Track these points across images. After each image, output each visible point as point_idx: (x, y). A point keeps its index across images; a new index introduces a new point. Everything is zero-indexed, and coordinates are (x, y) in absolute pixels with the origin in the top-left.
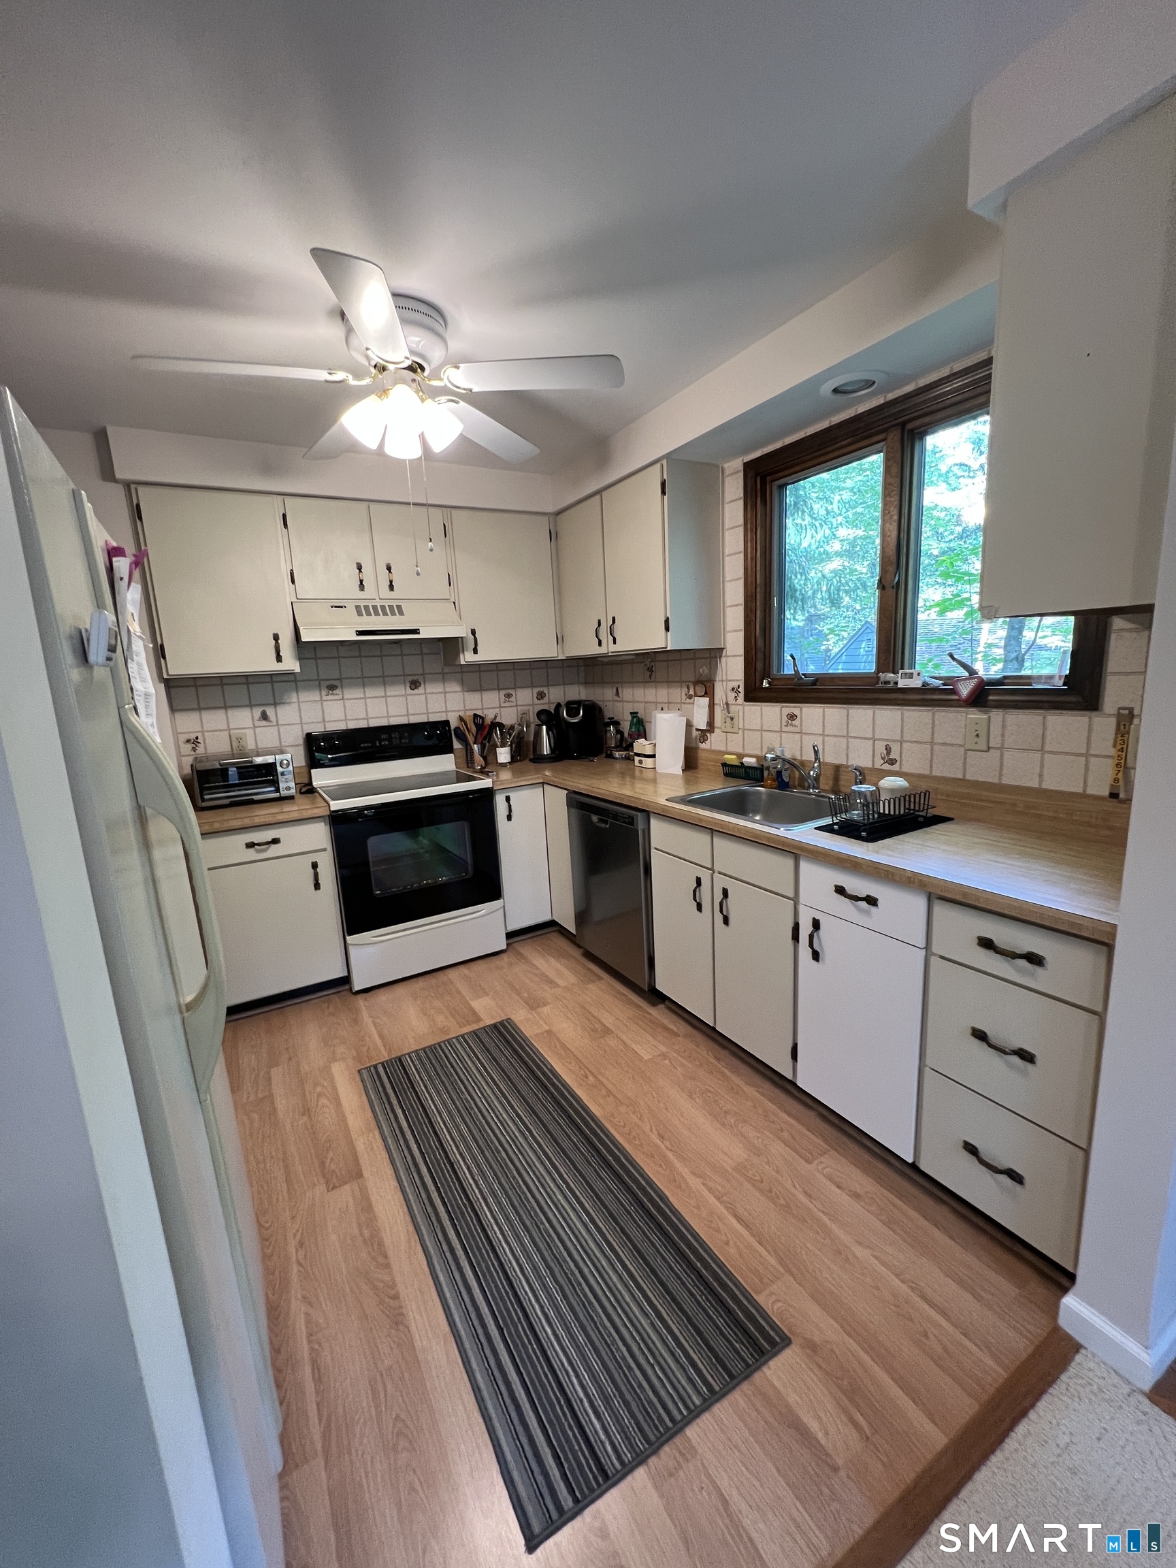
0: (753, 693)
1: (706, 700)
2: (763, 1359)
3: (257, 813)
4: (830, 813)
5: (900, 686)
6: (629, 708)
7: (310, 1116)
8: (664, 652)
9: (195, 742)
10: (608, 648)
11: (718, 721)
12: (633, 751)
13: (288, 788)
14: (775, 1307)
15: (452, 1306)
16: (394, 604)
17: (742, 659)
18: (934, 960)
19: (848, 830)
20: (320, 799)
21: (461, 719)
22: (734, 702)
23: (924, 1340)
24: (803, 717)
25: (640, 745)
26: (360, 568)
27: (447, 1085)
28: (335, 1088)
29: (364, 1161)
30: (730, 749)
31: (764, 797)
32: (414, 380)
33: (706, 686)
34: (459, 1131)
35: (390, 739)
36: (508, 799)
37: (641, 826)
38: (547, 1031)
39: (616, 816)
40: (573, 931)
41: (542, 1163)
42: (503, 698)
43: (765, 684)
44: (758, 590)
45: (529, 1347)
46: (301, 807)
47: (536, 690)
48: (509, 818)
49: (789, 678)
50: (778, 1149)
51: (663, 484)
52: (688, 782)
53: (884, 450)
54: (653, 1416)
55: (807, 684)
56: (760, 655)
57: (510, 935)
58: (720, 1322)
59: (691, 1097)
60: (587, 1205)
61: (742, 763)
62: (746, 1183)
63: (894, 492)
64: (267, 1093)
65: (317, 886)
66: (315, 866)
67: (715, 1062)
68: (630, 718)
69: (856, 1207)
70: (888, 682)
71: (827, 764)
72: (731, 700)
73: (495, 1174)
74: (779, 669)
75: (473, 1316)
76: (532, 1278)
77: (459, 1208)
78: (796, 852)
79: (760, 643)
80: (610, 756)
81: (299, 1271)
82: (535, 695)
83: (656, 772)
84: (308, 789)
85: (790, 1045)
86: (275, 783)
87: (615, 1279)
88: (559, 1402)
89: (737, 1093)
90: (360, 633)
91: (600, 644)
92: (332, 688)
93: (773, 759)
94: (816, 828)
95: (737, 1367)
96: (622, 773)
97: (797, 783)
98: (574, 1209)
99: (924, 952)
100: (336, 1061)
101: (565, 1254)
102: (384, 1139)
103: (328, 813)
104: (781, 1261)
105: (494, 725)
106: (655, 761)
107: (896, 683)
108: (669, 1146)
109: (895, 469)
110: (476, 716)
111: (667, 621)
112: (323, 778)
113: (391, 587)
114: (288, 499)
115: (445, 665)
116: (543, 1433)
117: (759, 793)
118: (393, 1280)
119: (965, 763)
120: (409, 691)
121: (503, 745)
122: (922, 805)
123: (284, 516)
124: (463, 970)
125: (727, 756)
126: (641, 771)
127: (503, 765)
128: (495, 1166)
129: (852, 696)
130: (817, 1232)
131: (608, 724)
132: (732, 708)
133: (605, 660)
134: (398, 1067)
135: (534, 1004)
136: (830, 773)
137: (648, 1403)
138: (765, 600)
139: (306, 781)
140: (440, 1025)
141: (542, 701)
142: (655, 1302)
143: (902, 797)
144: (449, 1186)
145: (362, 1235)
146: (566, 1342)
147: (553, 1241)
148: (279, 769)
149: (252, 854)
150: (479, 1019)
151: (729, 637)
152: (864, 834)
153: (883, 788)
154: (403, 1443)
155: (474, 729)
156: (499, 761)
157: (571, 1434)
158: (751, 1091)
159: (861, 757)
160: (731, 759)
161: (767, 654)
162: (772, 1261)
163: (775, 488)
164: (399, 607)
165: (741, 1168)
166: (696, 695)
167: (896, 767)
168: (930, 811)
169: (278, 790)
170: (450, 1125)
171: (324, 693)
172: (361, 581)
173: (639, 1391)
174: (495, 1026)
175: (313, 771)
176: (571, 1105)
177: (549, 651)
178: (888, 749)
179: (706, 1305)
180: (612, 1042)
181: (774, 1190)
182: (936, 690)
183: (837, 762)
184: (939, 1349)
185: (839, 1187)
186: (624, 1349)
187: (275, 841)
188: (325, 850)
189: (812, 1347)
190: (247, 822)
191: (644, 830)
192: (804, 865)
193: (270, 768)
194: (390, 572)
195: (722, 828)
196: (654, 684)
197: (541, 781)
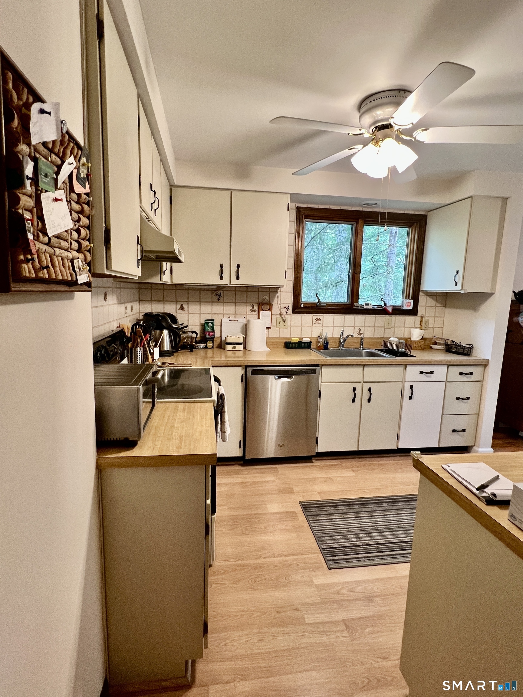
0: (297, 310)
1: (268, 313)
10: (230, 282)
18: (448, 384)
22: (285, 313)
24: (324, 319)
30: (282, 336)
33: (267, 306)
43: (302, 306)
49: (315, 303)
51: (288, 206)
55: (323, 306)
78: (406, 364)
91: (221, 279)
99: (445, 382)
119: (384, 332)
126: (234, 353)
132: (284, 316)
160: (295, 340)
161: (301, 292)
166: (262, 310)
178: (360, 330)
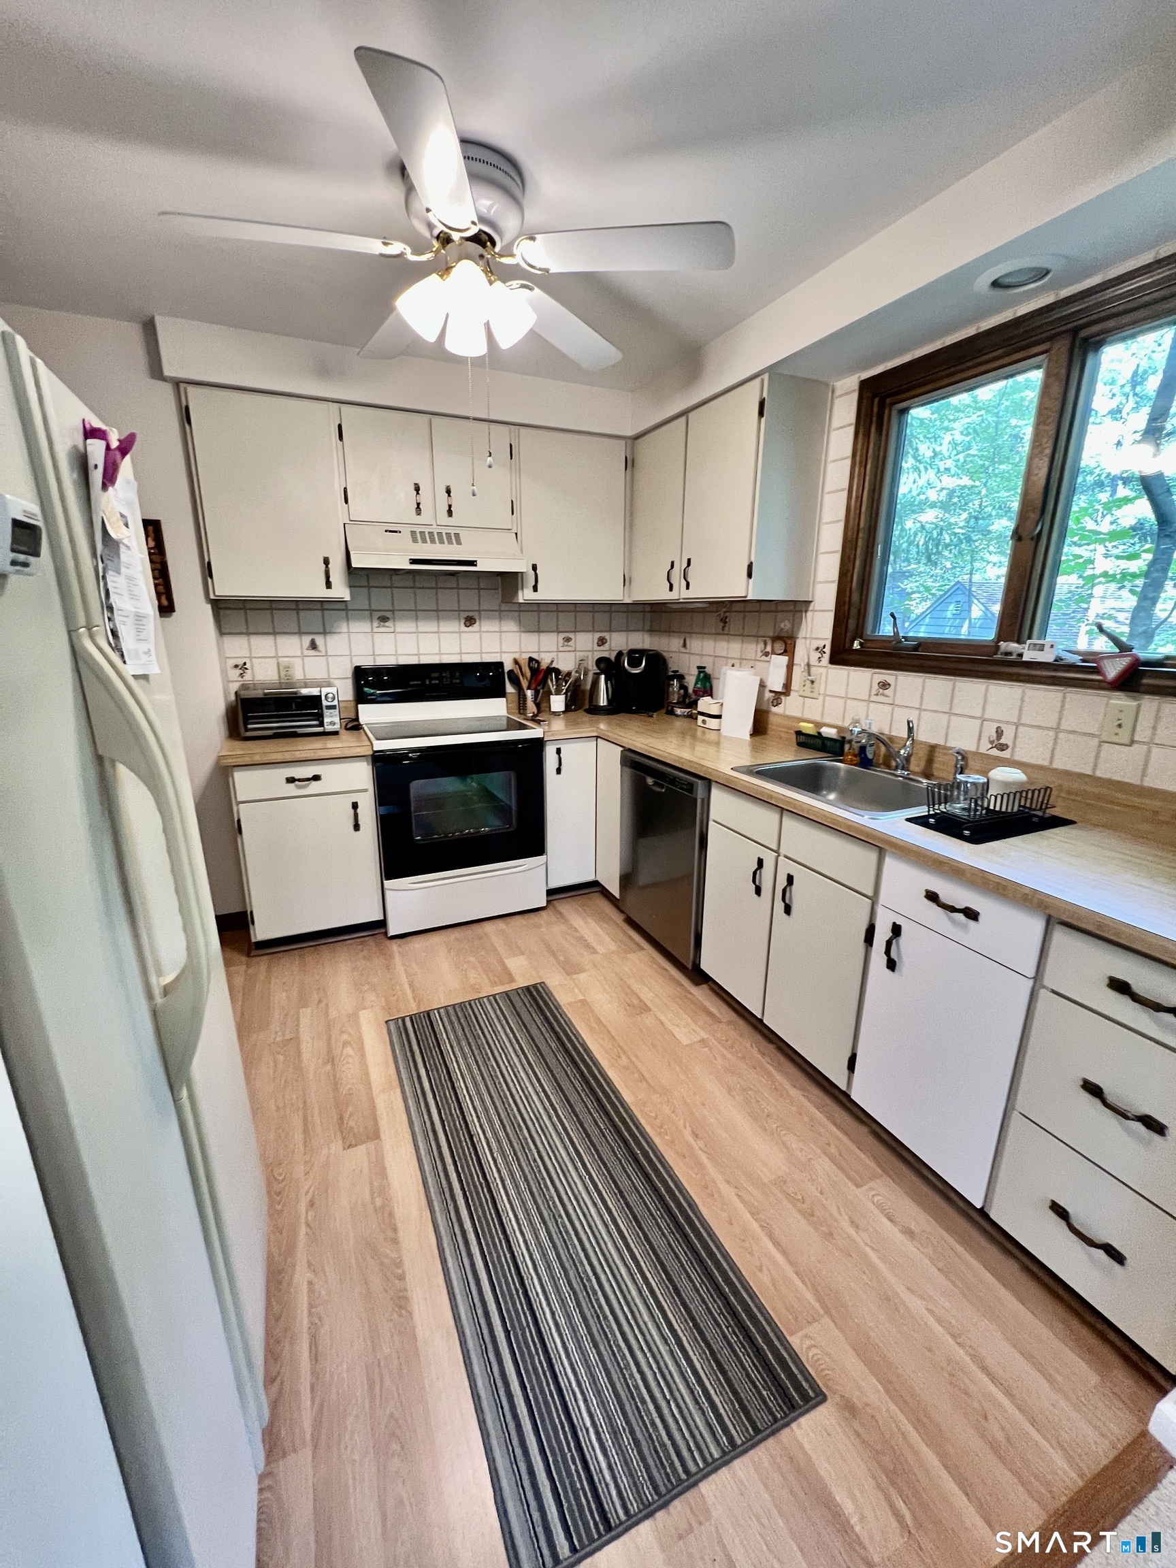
0: (841, 654)
1: (784, 659)
2: (793, 1415)
3: (299, 748)
4: (926, 801)
5: (1025, 658)
6: (696, 662)
7: (333, 1065)
8: (744, 602)
9: (244, 667)
10: (680, 593)
11: (795, 685)
12: (696, 709)
13: (333, 723)
14: (811, 1355)
15: (459, 1297)
16: (452, 531)
17: (832, 615)
18: (1043, 994)
19: (946, 825)
20: (365, 738)
21: (516, 662)
22: (817, 664)
23: (983, 1422)
24: (898, 686)
25: (705, 704)
26: (417, 489)
27: (474, 1048)
28: (361, 1039)
29: (383, 1124)
30: (806, 716)
31: (842, 773)
32: (482, 256)
33: (786, 643)
34: (482, 1101)
35: (440, 678)
36: (559, 751)
37: (700, 793)
38: (581, 1001)
39: (674, 781)
40: (617, 896)
41: (565, 1148)
42: (561, 641)
43: (856, 645)
44: (861, 535)
45: (536, 1358)
46: (346, 743)
47: (597, 635)
48: (559, 771)
49: (886, 640)
50: (823, 1165)
51: (762, 404)
52: (755, 749)
53: (1045, 366)
54: (665, 1462)
55: (907, 648)
56: (854, 611)
57: (550, 892)
58: (747, 1363)
59: (729, 1093)
60: (609, 1203)
61: (819, 733)
62: (785, 1202)
63: (1050, 420)
64: (292, 1036)
65: (357, 827)
66: (355, 806)
67: (759, 1057)
68: (696, 672)
69: (910, 1247)
70: (1010, 654)
71: (921, 743)
72: (814, 661)
73: (515, 1154)
74: (874, 630)
75: (480, 1311)
76: (545, 1278)
77: (475, 1186)
78: (881, 846)
79: (855, 597)
80: (671, 713)
81: (307, 1234)
82: (596, 641)
83: (720, 735)
84: (354, 725)
85: (848, 1055)
86: (320, 717)
87: (634, 1293)
88: (563, 1428)
89: (781, 1096)
90: (414, 561)
91: (671, 589)
92: (384, 619)
93: (860, 733)
94: (909, 820)
95: (761, 1418)
96: (683, 733)
97: (881, 761)
98: (595, 1204)
99: (1031, 982)
100: (364, 1008)
101: (582, 1255)
102: (405, 1100)
103: (371, 753)
104: (819, 1299)
105: (551, 670)
106: (720, 723)
107: (1021, 655)
108: (703, 1147)
109: (1057, 389)
110: (531, 659)
111: (750, 567)
112: (370, 714)
113: (450, 513)
114: (345, 408)
115: (502, 602)
116: (542, 1459)
117: (838, 769)
118: (400, 1257)
119: (1097, 757)
120: (463, 628)
121: (558, 692)
122: (1039, 804)
123: (340, 427)
124: (500, 924)
125: (802, 724)
126: (704, 732)
127: (556, 714)
128: (515, 1145)
129: (962, 666)
130: (864, 1273)
131: (672, 678)
132: (813, 670)
133: (675, 606)
134: (425, 1022)
135: (571, 969)
136: (922, 753)
137: (660, 1445)
138: (868, 547)
139: (353, 716)
140: (472, 981)
141: (602, 648)
142: (676, 1327)
143: (1019, 792)
144: (466, 1160)
145: (373, 1202)
146: (576, 1356)
147: (571, 1239)
148: (325, 703)
149: (292, 789)
150: (512, 980)
151: (819, 587)
152: (967, 833)
153: (994, 780)
154: (395, 1446)
155: (528, 674)
156: (553, 710)
157: (573, 1467)
158: (795, 1093)
159: (964, 738)
160: (808, 728)
161: (862, 610)
162: (809, 1296)
163: (894, 413)
164: (457, 535)
165: (781, 1182)
166: (773, 653)
167: (1006, 754)
168: (1048, 811)
169: (322, 724)
170: (473, 1092)
171: (375, 624)
172: (418, 504)
173: (651, 1430)
174: (528, 988)
175: (360, 706)
176: (600, 1086)
177: (613, 593)
178: (999, 733)
179: (733, 1339)
180: (648, 1020)
181: (817, 1213)
182: (1072, 667)
183: (933, 741)
184: (1000, 1437)
185: (891, 1221)
186: (638, 1377)
187: (316, 778)
188: (365, 790)
189: (850, 1409)
190: (288, 757)
191: (703, 800)
192: (889, 862)
193: (315, 701)
194: (449, 496)
195: (794, 808)
196: (726, 637)
197: (595, 734)
